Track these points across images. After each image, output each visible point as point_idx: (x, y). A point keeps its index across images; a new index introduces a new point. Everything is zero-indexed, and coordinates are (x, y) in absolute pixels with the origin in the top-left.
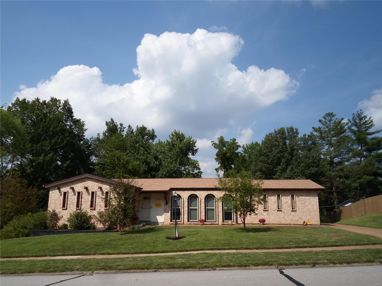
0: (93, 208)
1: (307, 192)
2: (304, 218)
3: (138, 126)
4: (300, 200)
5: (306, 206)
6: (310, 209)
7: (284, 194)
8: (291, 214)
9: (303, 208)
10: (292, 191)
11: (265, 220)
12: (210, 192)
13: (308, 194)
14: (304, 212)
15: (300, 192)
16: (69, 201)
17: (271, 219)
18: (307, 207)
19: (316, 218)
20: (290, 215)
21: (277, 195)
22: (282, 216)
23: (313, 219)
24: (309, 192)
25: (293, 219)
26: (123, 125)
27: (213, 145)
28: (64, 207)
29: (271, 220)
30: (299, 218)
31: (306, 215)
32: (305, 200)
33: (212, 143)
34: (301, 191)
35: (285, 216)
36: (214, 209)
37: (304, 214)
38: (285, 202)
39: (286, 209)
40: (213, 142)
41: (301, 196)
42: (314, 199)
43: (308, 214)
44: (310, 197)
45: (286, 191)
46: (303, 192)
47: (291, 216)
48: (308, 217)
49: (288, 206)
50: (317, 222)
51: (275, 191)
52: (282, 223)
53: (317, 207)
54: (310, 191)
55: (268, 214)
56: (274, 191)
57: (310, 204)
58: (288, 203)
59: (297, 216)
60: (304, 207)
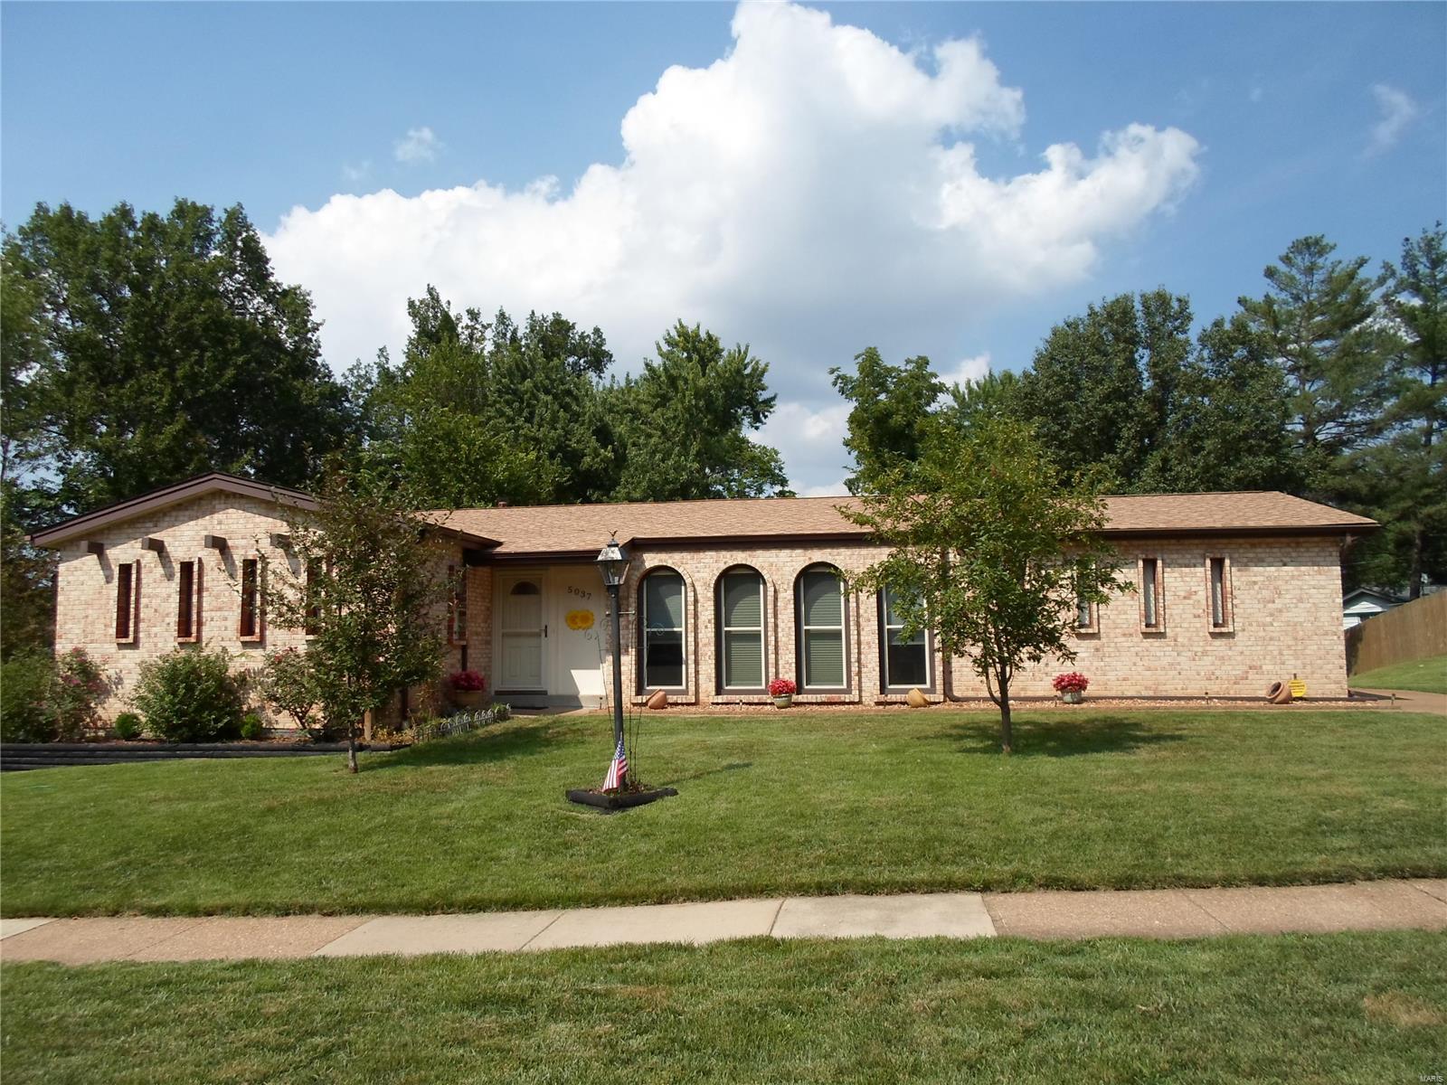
0: (255, 638)
1: (1288, 545)
2: (1271, 667)
3: (533, 313)
4: (1255, 583)
5: (1280, 611)
6: (1301, 624)
7: (1175, 556)
8: (1208, 648)
9: (1269, 619)
10: (1215, 541)
11: (1085, 681)
12: (818, 555)
13: (1294, 554)
14: (1271, 639)
15: (1253, 546)
16: (147, 606)
17: (1112, 676)
18: (1285, 616)
19: (1330, 666)
20: (1205, 653)
21: (1144, 561)
22: (1165, 661)
23: (1313, 673)
24: (1298, 545)
25: (1218, 673)
26: (479, 314)
27: (835, 384)
28: (126, 636)
29: (1113, 678)
30: (1246, 668)
31: (1281, 654)
32: (1280, 583)
33: (833, 377)
34: (1260, 540)
35: (1179, 659)
36: (840, 631)
37: (1270, 648)
38: (1183, 594)
39: (1185, 625)
40: (836, 374)
41: (1259, 562)
42: (1324, 577)
43: (1289, 647)
44: (1303, 568)
45: (1187, 542)
46: (1269, 546)
47: (1208, 660)
48: (1293, 662)
49: (1196, 612)
50: (1333, 686)
51: (1135, 543)
52: (1164, 694)
53: (1334, 614)
54: (1301, 540)
55: (1097, 650)
56: (1125, 543)
57: (1301, 600)
58: (1194, 597)
59: (1239, 658)
60: (1271, 615)
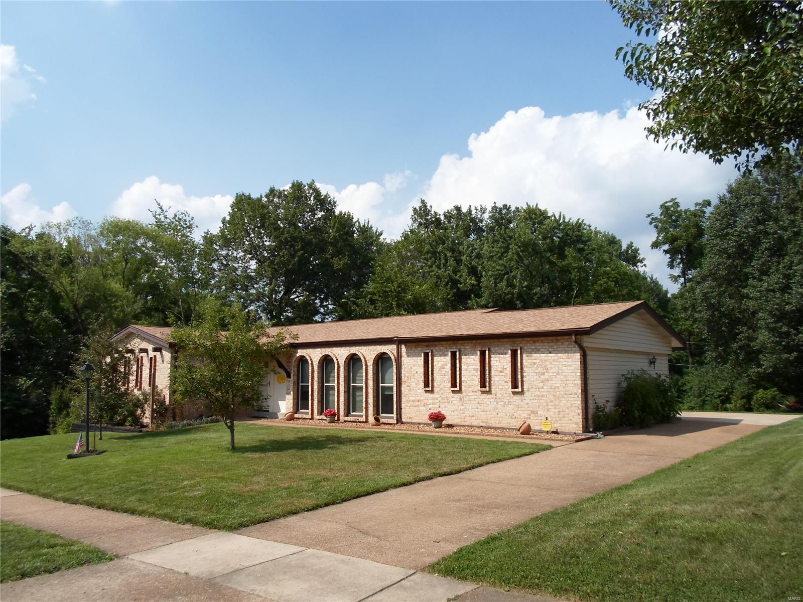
1: (552, 341)
2: (542, 413)
4: (535, 363)
5: (547, 380)
6: (558, 387)
7: (497, 348)
8: (511, 400)
9: (541, 385)
10: (515, 340)
13: (555, 347)
14: (542, 396)
15: (534, 342)
17: (467, 414)
18: (550, 383)
19: (573, 414)
20: (509, 403)
22: (491, 407)
23: (564, 417)
24: (557, 341)
25: (516, 415)
27: (651, 223)
29: (468, 415)
30: (529, 413)
31: (547, 405)
32: (547, 363)
34: (538, 338)
35: (497, 406)
37: (541, 401)
38: (499, 369)
39: (500, 387)
40: (651, 217)
41: (537, 351)
42: (570, 360)
43: (552, 401)
44: (560, 355)
45: (502, 340)
46: (542, 342)
47: (511, 407)
48: (553, 410)
49: (505, 379)
50: (574, 426)
51: (479, 341)
52: (490, 425)
53: (576, 382)
54: (559, 338)
55: (461, 399)
56: (474, 341)
57: (558, 374)
58: (505, 372)
59: (526, 407)
60: (543, 382)
